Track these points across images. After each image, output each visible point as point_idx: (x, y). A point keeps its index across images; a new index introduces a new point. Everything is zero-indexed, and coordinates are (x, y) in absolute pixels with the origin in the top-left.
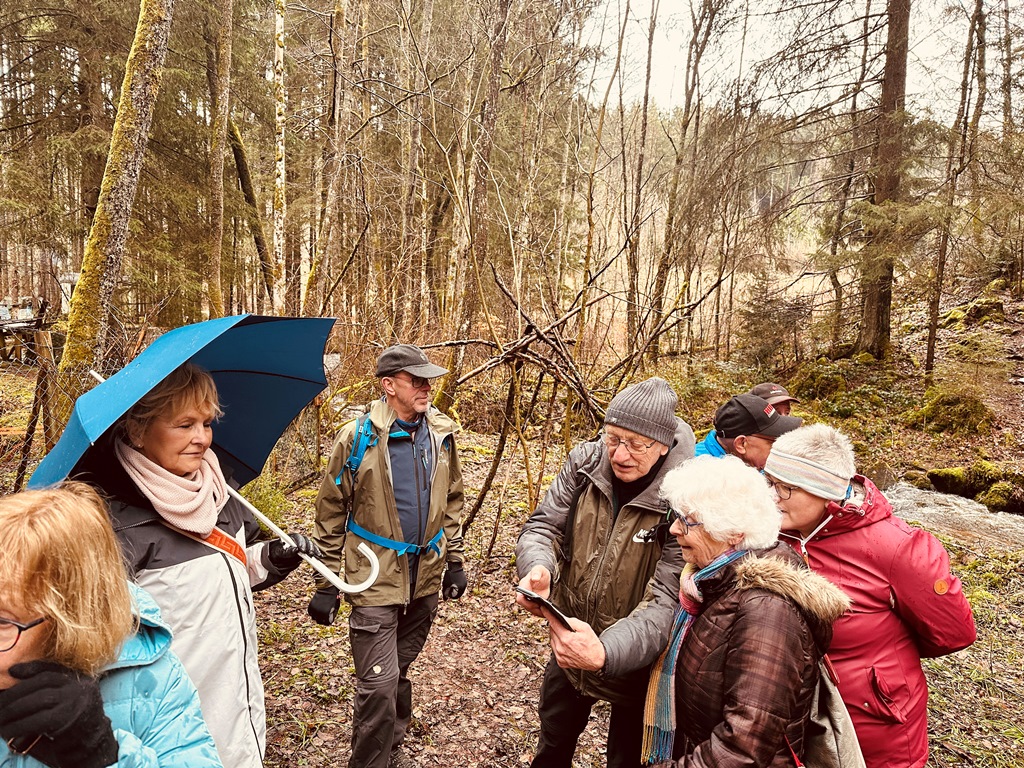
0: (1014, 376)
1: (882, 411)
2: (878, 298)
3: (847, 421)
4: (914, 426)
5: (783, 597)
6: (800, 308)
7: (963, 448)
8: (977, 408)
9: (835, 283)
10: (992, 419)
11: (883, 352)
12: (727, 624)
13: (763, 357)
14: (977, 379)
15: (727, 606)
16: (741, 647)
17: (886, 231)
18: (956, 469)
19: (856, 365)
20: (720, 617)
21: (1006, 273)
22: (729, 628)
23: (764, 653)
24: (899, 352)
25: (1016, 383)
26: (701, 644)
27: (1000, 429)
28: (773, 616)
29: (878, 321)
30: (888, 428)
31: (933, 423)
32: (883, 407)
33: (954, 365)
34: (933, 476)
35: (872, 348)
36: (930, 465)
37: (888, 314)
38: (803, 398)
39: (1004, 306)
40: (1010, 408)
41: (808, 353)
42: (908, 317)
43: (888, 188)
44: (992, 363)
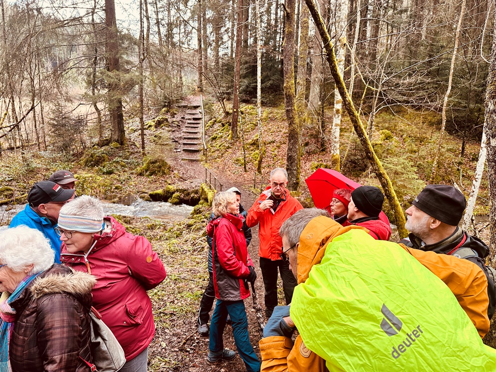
0: (176, 149)
1: (126, 169)
2: (118, 117)
3: (111, 176)
4: (141, 174)
5: (60, 293)
6: (80, 121)
7: (161, 181)
8: (164, 164)
9: (97, 109)
10: (170, 167)
11: (123, 142)
12: (33, 320)
13: (65, 147)
14: (162, 151)
15: (31, 310)
16: (44, 329)
17: (116, 84)
18: (159, 190)
19: (112, 149)
20: (28, 318)
21: (167, 106)
22: (35, 321)
23: (57, 326)
24: (130, 141)
25: (177, 152)
26: (21, 337)
27: (173, 171)
28: (57, 305)
29: (119, 127)
30: (130, 177)
31: (148, 172)
32: (126, 167)
33: (153, 145)
34: (151, 195)
35: (118, 140)
36: (149, 191)
37: (123, 123)
38: (89, 167)
39: (169, 120)
40: (176, 162)
41: (88, 144)
42: (131, 125)
43: (114, 64)
44: (167, 144)
